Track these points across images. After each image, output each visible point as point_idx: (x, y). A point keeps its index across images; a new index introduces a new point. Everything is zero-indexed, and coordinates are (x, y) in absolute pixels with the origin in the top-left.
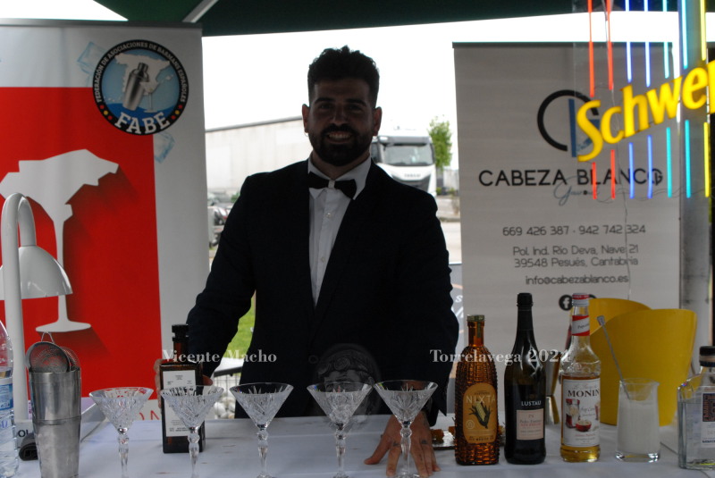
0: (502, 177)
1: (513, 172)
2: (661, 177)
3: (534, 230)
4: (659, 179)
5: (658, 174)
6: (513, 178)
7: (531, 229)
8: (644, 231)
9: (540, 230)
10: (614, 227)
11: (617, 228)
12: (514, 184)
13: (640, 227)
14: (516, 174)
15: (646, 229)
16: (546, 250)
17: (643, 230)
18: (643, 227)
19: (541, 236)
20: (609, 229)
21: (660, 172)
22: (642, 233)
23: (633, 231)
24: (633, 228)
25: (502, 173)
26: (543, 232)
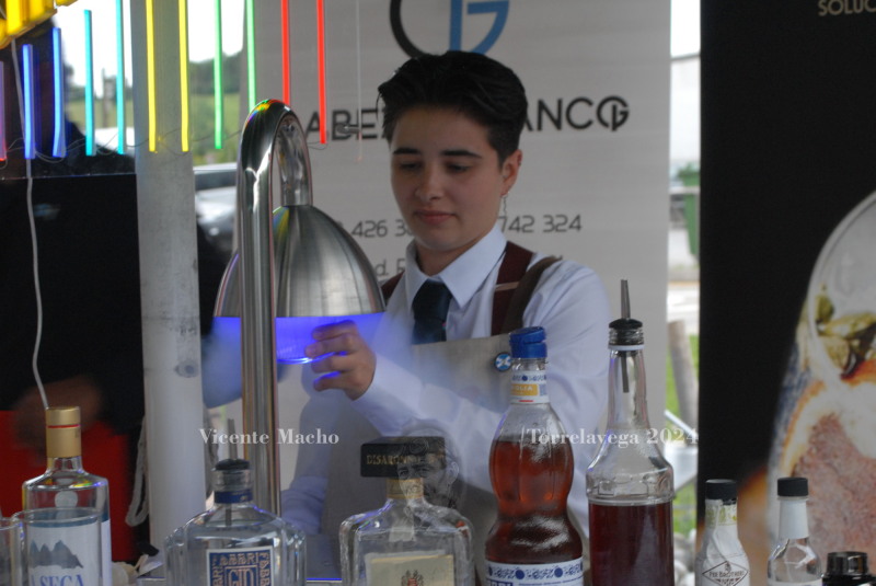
0: (315, 125)
1: (336, 113)
2: (625, 115)
3: (365, 227)
4: (619, 118)
5: (620, 108)
6: (335, 124)
7: (360, 225)
8: (579, 227)
9: (378, 227)
10: (517, 219)
11: (523, 222)
12: (335, 138)
13: (570, 222)
14: (341, 118)
15: (582, 223)
16: (384, 266)
17: (577, 224)
18: (578, 218)
19: (377, 238)
20: (509, 223)
21: (624, 104)
22: (574, 231)
23: (555, 228)
24: (557, 221)
25: (315, 117)
26: (382, 231)
